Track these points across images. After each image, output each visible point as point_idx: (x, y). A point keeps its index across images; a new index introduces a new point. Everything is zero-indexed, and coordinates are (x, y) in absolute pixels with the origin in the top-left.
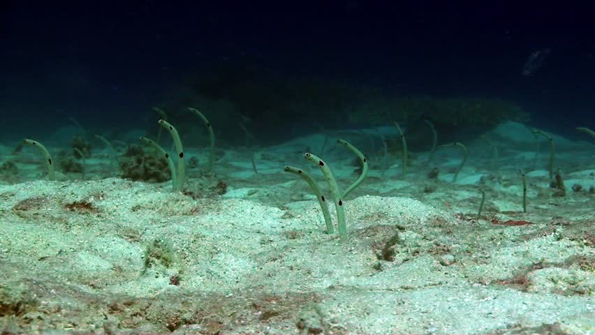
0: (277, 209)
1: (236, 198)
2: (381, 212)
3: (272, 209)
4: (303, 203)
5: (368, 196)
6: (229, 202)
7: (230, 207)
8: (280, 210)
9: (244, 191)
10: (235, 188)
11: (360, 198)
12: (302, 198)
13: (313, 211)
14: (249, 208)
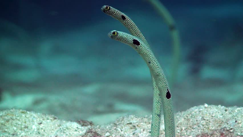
0: (75, 125)
1: (15, 108)
2: (224, 129)
3: (69, 124)
4: (113, 117)
5: (206, 105)
6: (7, 115)
7: (8, 121)
8: (79, 126)
9: (27, 99)
10: (14, 94)
11: (195, 110)
12: (110, 109)
13: (128, 127)
14: (36, 123)
